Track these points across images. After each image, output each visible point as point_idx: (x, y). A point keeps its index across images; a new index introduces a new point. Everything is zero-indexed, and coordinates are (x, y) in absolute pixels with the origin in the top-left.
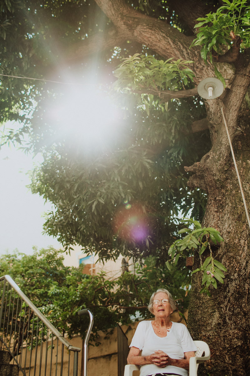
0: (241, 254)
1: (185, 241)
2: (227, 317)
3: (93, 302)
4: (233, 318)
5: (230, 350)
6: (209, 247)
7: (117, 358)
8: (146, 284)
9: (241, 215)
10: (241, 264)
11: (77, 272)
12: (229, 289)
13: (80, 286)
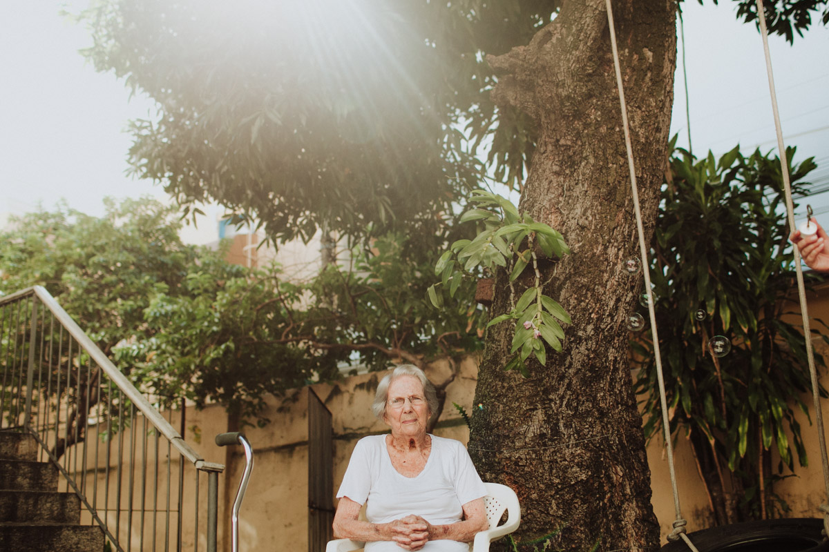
0: (607, 281)
1: (478, 247)
2: (562, 421)
3: (251, 333)
4: (575, 423)
5: (562, 489)
6: (535, 263)
7: (306, 453)
8: (378, 294)
9: (615, 188)
10: (603, 305)
11: (212, 258)
12: (572, 359)
13: (222, 298)
